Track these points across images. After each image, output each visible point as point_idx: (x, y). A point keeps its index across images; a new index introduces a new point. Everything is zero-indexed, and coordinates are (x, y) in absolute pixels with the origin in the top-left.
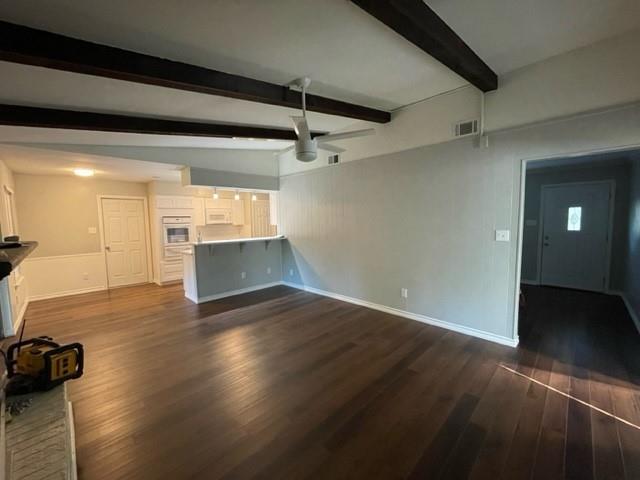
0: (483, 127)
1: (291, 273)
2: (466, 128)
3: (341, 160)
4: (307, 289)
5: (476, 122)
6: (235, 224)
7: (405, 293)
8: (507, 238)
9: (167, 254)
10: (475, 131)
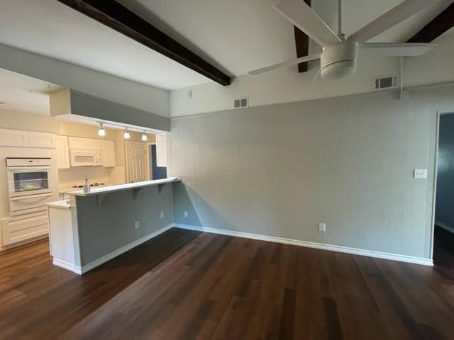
0: (403, 82)
1: (186, 214)
2: (386, 82)
3: (250, 104)
4: (207, 230)
5: (396, 78)
6: (105, 166)
7: (323, 227)
8: (425, 176)
9: (13, 207)
10: (395, 85)
